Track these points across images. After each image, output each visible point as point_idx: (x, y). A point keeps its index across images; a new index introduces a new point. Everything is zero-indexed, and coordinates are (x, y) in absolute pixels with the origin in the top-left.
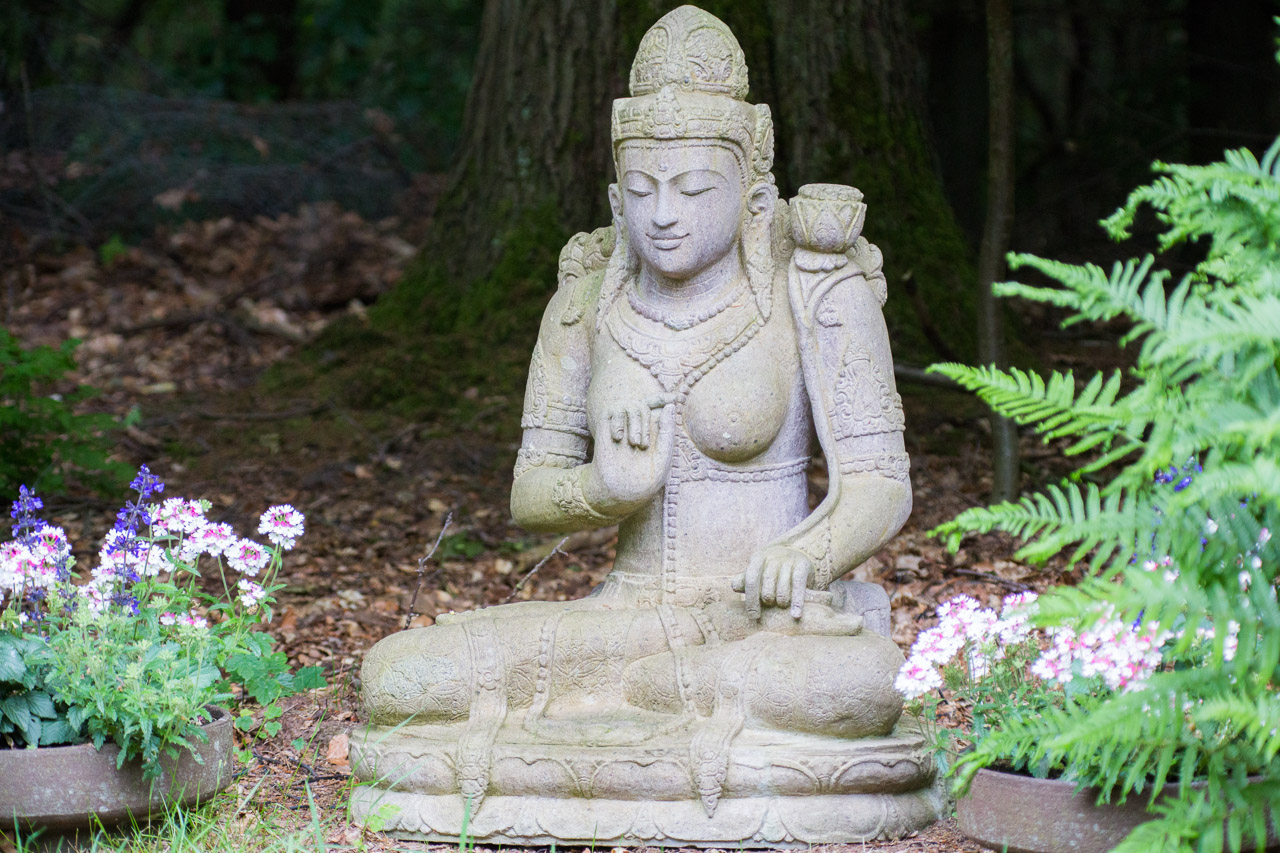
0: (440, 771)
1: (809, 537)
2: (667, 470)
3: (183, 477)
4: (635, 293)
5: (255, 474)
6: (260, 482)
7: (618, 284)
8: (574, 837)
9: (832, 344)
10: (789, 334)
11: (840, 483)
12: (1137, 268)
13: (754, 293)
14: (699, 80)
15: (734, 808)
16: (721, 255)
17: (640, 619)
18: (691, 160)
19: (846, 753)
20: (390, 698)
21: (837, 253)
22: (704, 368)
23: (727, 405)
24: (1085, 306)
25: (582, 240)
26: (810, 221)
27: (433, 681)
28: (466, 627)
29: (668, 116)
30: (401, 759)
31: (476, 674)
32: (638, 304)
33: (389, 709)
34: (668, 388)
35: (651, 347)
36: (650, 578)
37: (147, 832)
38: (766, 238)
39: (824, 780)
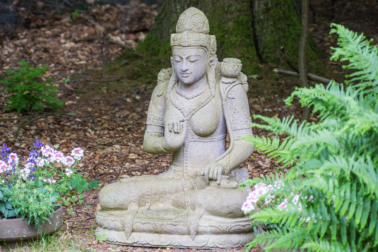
0: (119, 225)
1: (223, 160)
2: (185, 139)
3: (78, 101)
4: (177, 88)
5: (99, 100)
6: (100, 103)
7: (173, 85)
8: (156, 244)
9: (232, 104)
10: (220, 101)
11: (233, 143)
12: (289, 119)
13: (210, 89)
14: (195, 29)
15: (200, 238)
16: (201, 78)
17: (176, 182)
18: (192, 52)
19: (231, 223)
20: (106, 203)
21: (233, 78)
22: (195, 110)
23: (201, 121)
24: (274, 130)
25: (164, 71)
26: (226, 69)
27: (118, 199)
28: (127, 184)
29: (185, 40)
30: (109, 221)
31: (130, 198)
32: (178, 91)
33: (106, 206)
34: (185, 116)
35: (181, 104)
36: (180, 168)
37: (37, 242)
38: (214, 73)
39: (225, 230)
